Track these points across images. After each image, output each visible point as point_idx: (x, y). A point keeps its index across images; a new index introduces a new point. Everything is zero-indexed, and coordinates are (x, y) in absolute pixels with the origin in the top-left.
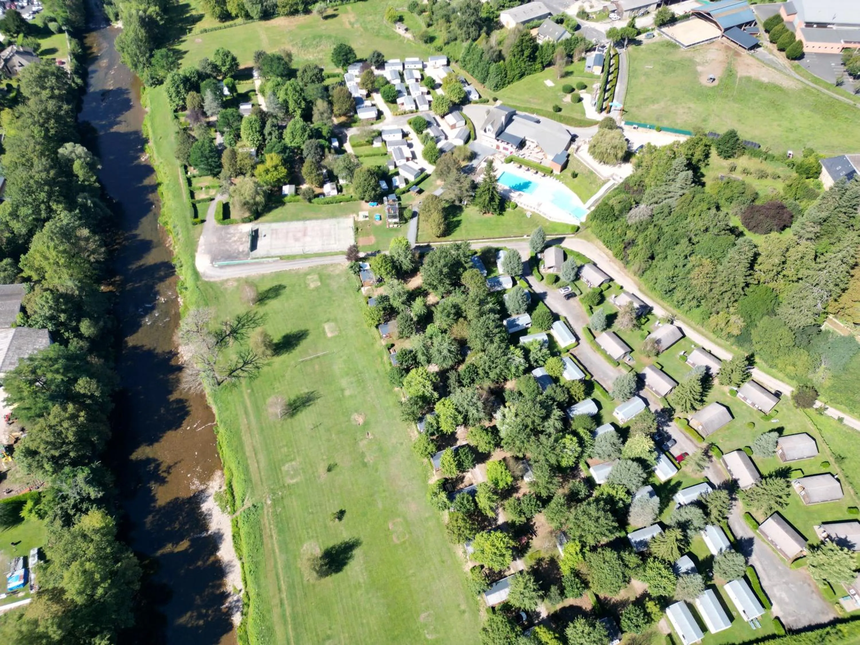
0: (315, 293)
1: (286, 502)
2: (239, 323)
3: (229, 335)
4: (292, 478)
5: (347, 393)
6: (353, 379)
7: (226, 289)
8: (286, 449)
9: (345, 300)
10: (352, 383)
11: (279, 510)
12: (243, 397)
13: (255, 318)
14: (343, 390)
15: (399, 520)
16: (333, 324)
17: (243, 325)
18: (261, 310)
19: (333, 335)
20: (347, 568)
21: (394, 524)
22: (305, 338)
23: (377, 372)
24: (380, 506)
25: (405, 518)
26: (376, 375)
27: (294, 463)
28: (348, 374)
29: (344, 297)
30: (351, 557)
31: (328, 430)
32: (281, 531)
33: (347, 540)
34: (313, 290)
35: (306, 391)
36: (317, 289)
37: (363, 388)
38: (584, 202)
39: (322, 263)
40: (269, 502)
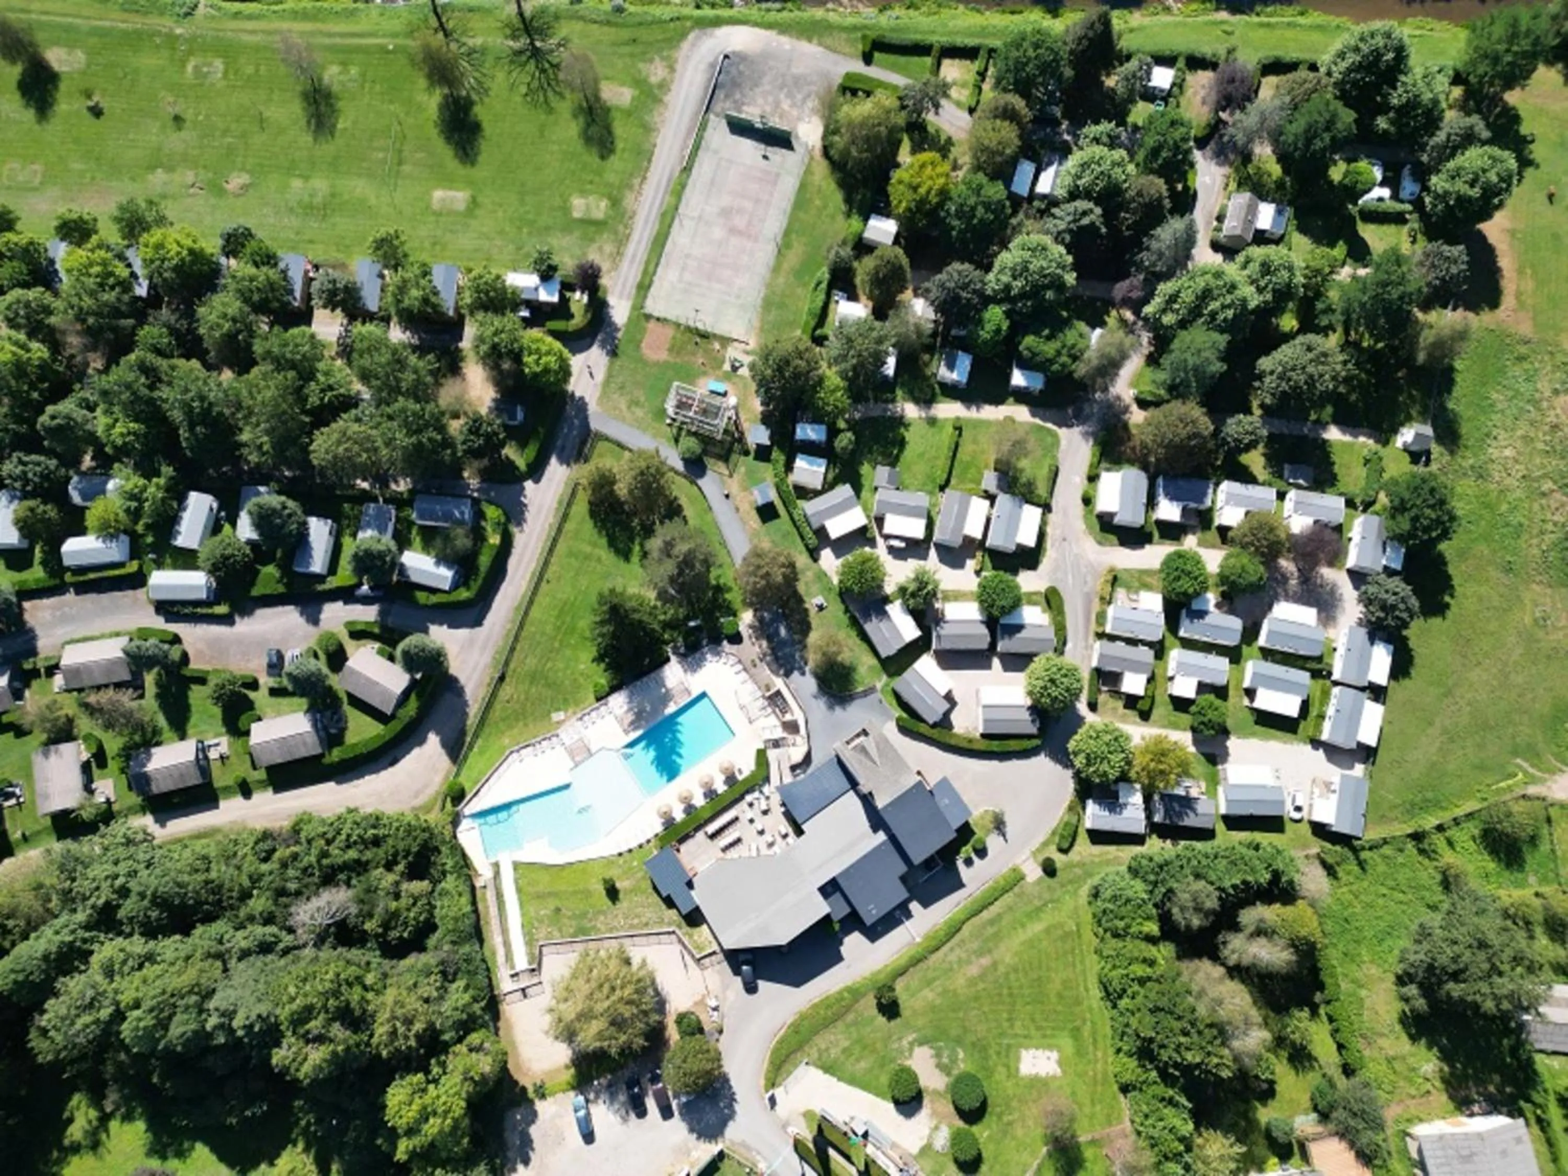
0: (557, 201)
1: (165, 53)
2: (552, 65)
3: (532, 44)
4: (196, 67)
5: (297, 183)
6: (318, 200)
7: (651, 61)
8: (250, 70)
9: (511, 247)
10: (311, 196)
11: (158, 40)
12: (384, 36)
13: (550, 94)
14: (306, 178)
15: (37, 181)
16: (461, 206)
17: (543, 71)
18: (565, 107)
19: (435, 201)
20: (17, 96)
21: (35, 172)
22: (456, 155)
23: (311, 242)
24: (77, 166)
25: (35, 189)
26: (306, 237)
27: (220, 75)
28: (333, 195)
29: (519, 249)
30: (27, 105)
31: (244, 135)
32: (125, 34)
33: (56, 108)
34: (566, 201)
35: (340, 126)
36: (566, 209)
37: (291, 210)
38: (516, 866)
39: (635, 237)
40: (178, 31)
